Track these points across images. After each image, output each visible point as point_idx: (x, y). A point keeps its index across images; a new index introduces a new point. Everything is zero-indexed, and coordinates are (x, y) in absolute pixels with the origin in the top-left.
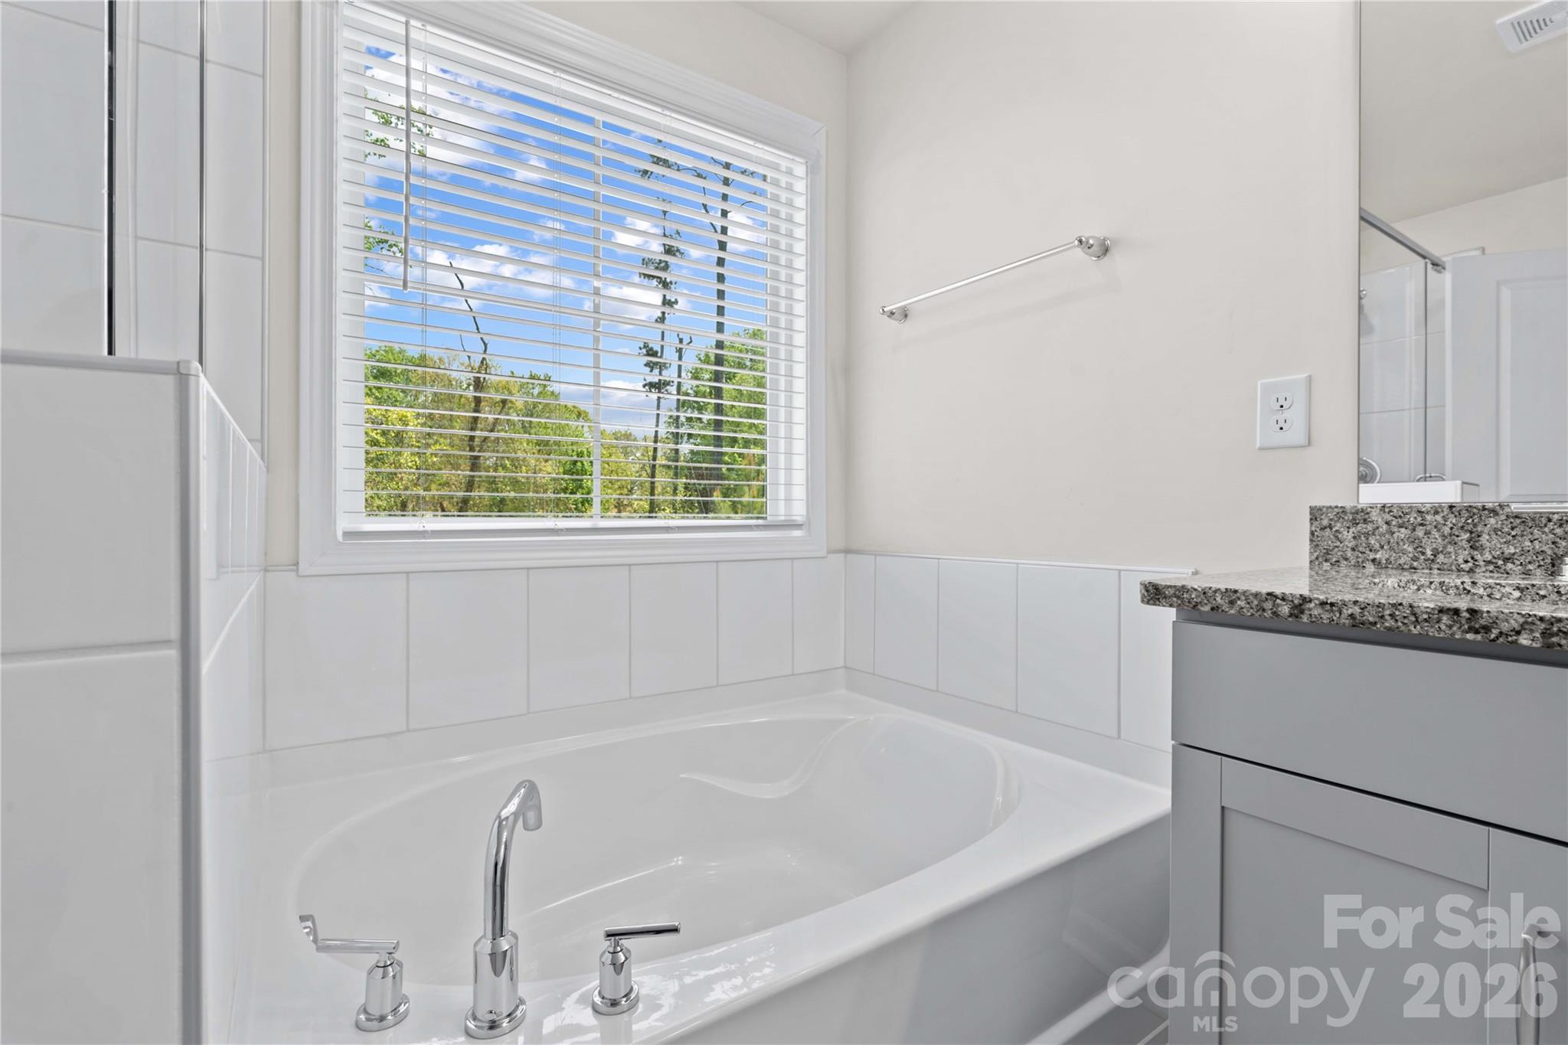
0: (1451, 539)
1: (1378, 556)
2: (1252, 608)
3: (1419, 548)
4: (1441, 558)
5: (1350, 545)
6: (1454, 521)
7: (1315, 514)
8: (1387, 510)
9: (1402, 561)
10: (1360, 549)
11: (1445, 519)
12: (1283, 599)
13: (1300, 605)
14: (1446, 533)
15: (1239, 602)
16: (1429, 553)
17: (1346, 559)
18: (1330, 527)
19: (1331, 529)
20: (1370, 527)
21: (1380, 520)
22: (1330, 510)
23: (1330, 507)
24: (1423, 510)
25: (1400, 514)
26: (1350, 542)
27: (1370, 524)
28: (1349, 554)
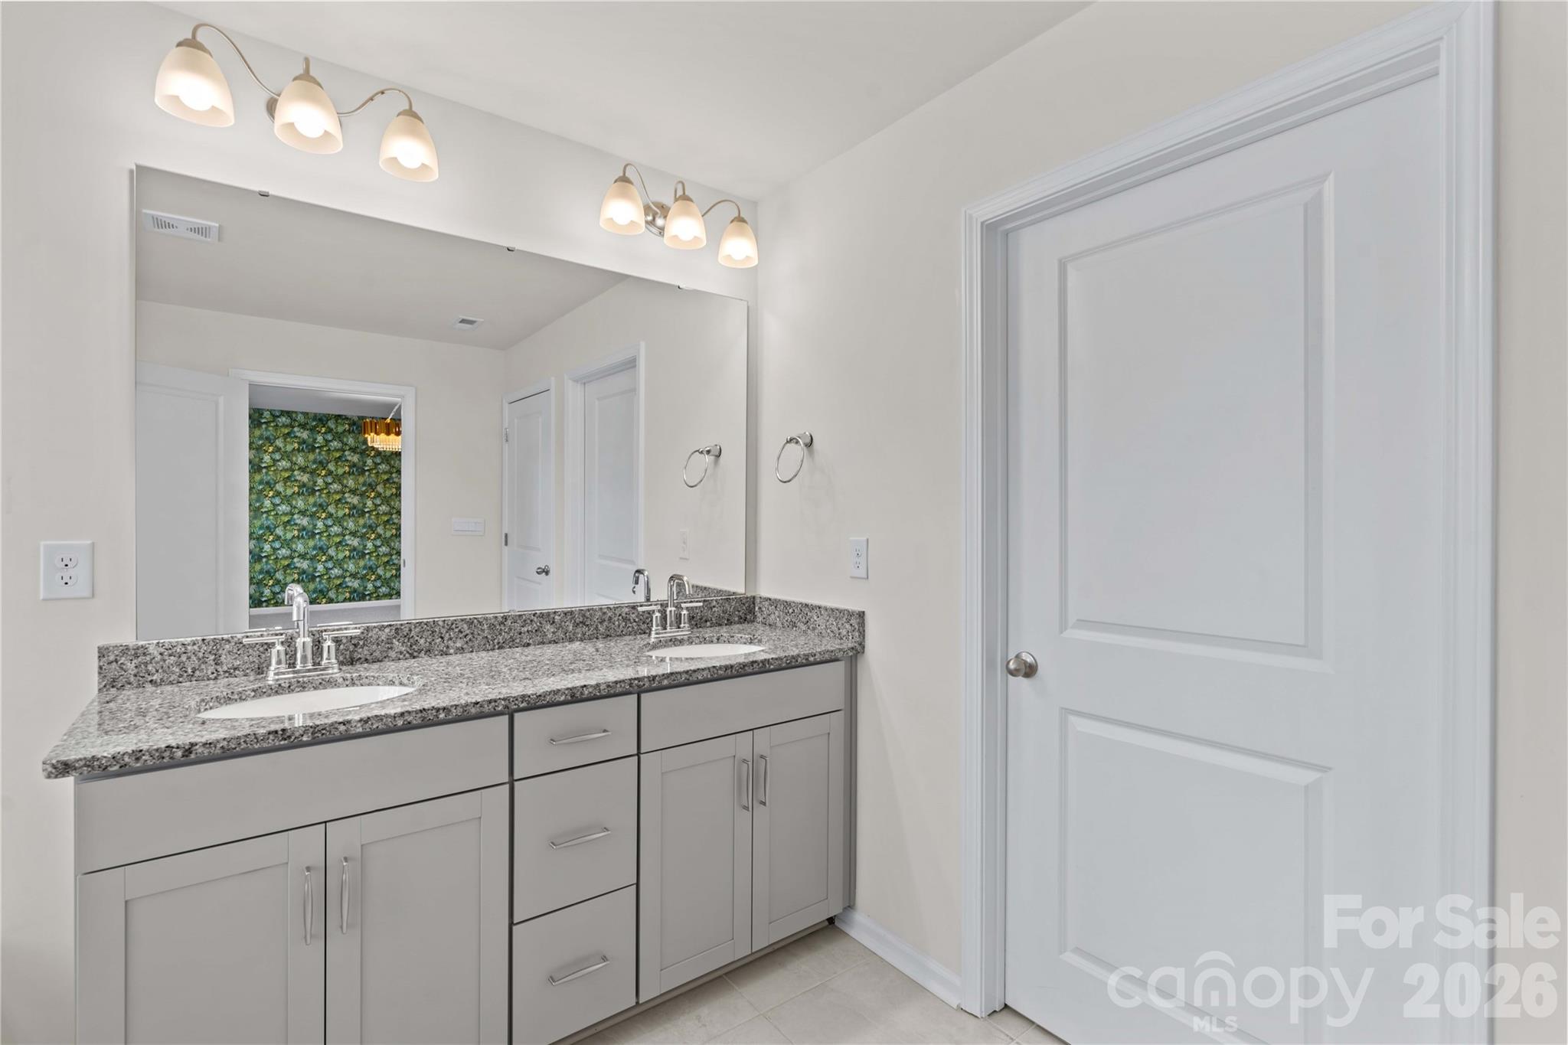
0: (203, 660)
1: (154, 678)
2: (154, 759)
3: (184, 669)
4: (197, 673)
5: (133, 673)
6: (205, 649)
7: (102, 652)
8: (161, 645)
9: (171, 679)
10: (141, 675)
11: (200, 647)
12: (178, 748)
13: (190, 749)
14: (200, 657)
15: (144, 757)
16: (190, 671)
17: (130, 684)
18: (116, 661)
19: (117, 662)
20: (148, 658)
21: (156, 652)
22: (116, 648)
23: (116, 646)
24: (186, 643)
25: (170, 647)
26: (133, 670)
27: (149, 656)
28: (132, 679)
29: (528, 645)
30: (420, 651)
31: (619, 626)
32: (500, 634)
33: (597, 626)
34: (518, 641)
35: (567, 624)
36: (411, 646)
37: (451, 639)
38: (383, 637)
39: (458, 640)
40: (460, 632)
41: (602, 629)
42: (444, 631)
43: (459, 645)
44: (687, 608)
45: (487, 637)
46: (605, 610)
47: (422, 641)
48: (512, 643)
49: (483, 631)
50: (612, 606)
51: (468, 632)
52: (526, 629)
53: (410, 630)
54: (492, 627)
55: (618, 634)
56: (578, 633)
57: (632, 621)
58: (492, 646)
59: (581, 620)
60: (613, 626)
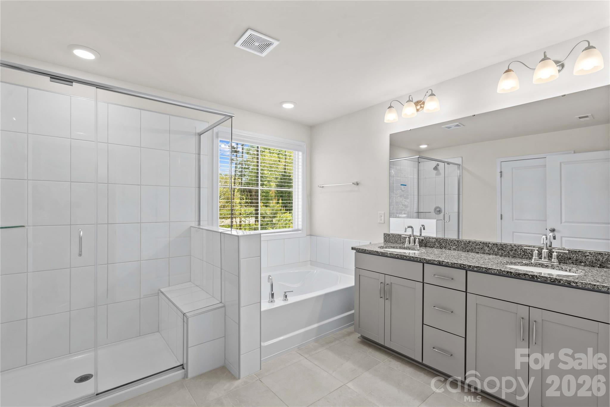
18: (386, 236)
23: (386, 233)
24: (396, 235)
25: (393, 235)
26: (388, 239)
28: (388, 241)
29: (478, 253)
30: (443, 247)
31: (521, 254)
32: (468, 247)
33: (509, 252)
34: (474, 250)
35: (494, 248)
36: (440, 245)
37: (452, 245)
38: (433, 241)
39: (454, 246)
40: (454, 243)
41: (511, 253)
42: (449, 242)
43: (454, 248)
44: (556, 252)
45: (463, 247)
46: (513, 246)
47: (443, 244)
48: (472, 251)
49: (462, 245)
50: (517, 245)
51: (457, 244)
52: (477, 247)
53: (440, 240)
54: (465, 244)
55: (520, 257)
56: (500, 253)
57: (528, 253)
58: (465, 250)
59: (501, 248)
60: (517, 253)
